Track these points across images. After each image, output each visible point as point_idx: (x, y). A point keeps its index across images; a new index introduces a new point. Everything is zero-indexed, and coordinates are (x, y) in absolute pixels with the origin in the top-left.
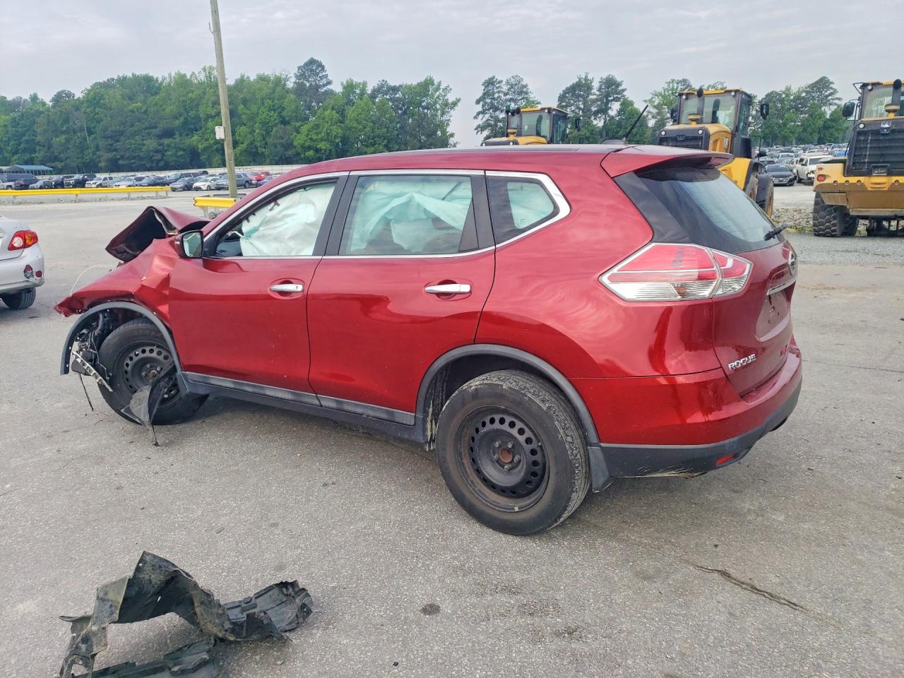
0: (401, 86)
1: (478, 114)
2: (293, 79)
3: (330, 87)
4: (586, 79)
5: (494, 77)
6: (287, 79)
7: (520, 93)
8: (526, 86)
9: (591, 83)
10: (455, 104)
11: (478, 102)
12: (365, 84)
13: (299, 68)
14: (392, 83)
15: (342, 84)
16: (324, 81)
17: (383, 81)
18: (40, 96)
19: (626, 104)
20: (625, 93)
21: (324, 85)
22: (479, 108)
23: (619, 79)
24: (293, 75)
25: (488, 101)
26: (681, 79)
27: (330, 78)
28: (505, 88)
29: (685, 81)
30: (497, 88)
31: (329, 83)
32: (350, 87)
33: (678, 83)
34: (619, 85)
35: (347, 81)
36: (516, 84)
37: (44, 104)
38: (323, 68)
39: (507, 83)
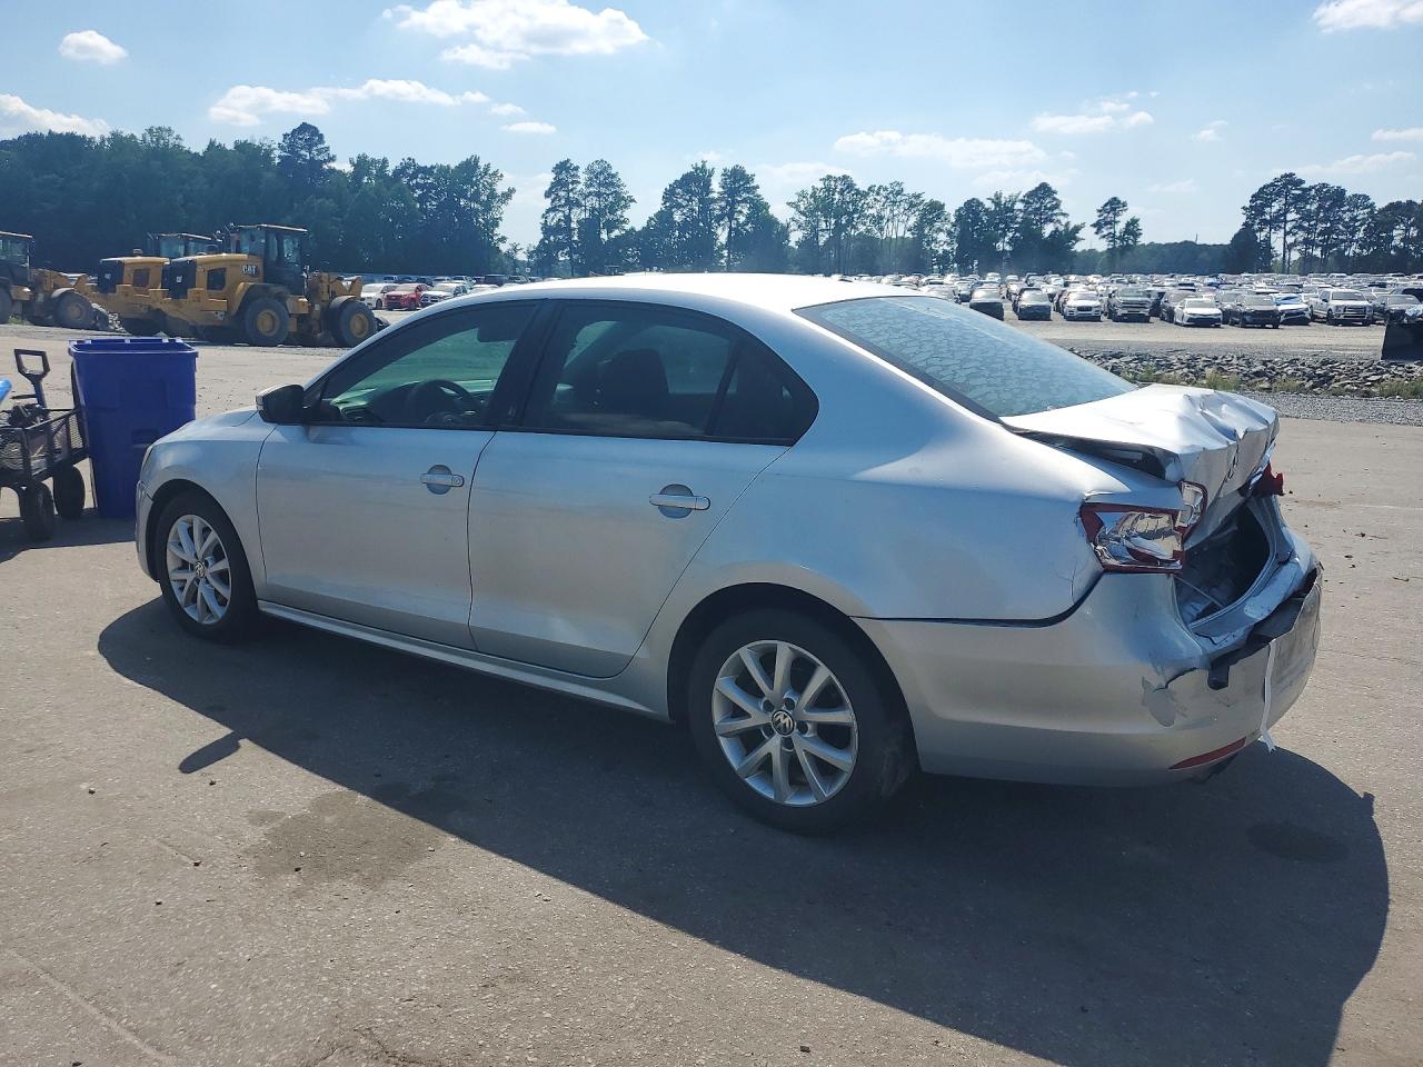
0: (433, 167)
1: (548, 211)
2: (279, 152)
3: (332, 165)
4: (703, 169)
5: (568, 160)
6: (269, 152)
7: (607, 185)
8: (614, 176)
9: (710, 176)
10: (508, 195)
11: (547, 195)
12: (385, 161)
13: (285, 136)
14: (422, 162)
15: (351, 161)
16: (325, 156)
17: (410, 159)
19: (759, 207)
20: (759, 192)
21: (325, 162)
22: (547, 203)
23: (749, 172)
24: (276, 146)
25: (562, 194)
26: (841, 175)
27: (332, 153)
28: (583, 177)
29: (845, 177)
30: (572, 176)
31: (332, 159)
32: (362, 165)
33: (836, 181)
34: (749, 179)
35: (359, 157)
36: (601, 173)
38: (321, 136)
39: (589, 170)
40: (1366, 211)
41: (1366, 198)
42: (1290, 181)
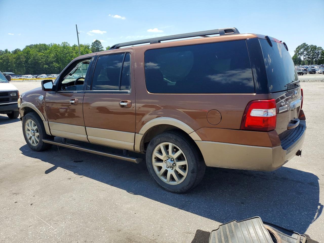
2: (91, 47)
3: (103, 49)
6: (89, 46)
13: (92, 43)
15: (106, 48)
16: (101, 47)
18: (8, 50)
21: (101, 48)
27: (103, 46)
35: (108, 47)
37: (9, 53)
38: (100, 43)
40: (321, 50)
41: (321, 48)
42: (304, 45)
